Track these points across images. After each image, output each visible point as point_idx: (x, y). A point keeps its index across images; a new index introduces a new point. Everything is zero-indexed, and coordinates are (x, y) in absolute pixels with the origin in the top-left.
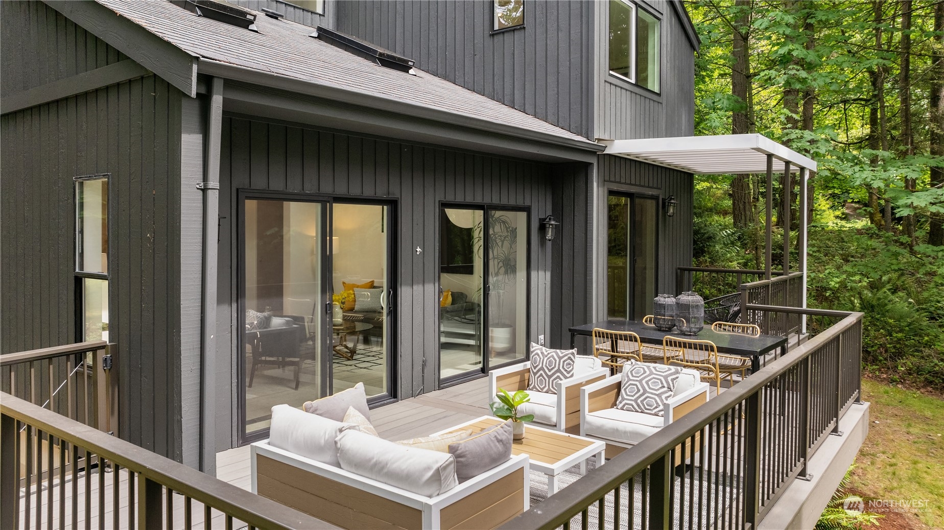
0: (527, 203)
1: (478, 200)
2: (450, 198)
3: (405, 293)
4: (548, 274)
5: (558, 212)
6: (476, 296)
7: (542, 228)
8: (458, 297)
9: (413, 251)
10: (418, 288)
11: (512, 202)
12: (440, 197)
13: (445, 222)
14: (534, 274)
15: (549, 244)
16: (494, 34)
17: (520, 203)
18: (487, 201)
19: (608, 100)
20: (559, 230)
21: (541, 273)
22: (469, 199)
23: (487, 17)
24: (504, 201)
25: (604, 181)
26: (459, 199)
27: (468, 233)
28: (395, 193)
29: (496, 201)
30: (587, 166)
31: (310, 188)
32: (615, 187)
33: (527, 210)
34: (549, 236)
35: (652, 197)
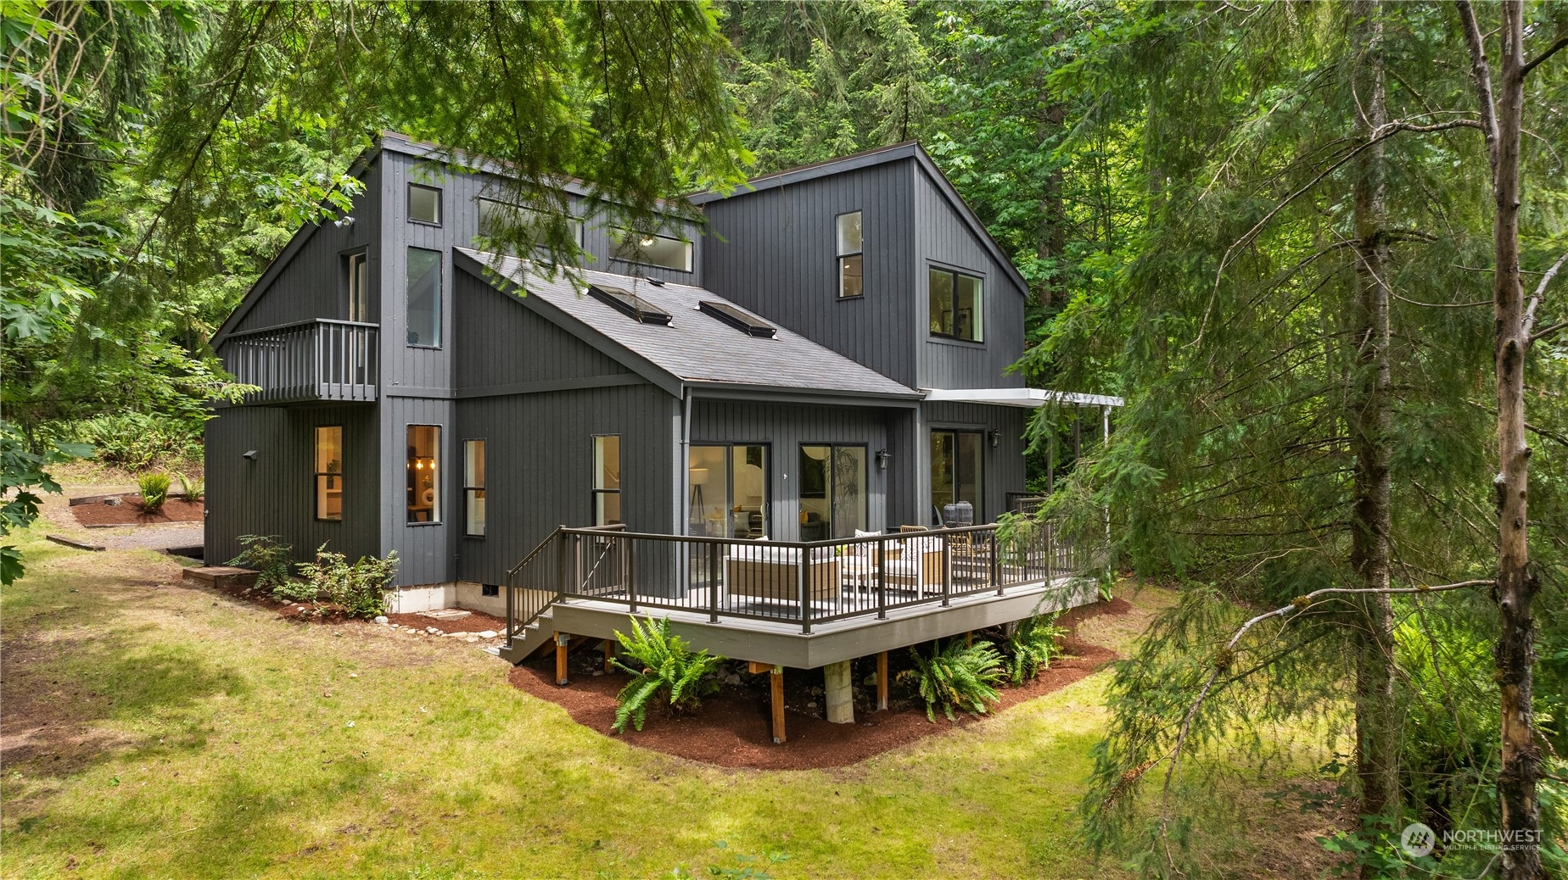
0: (865, 440)
1: (827, 440)
2: (806, 439)
3: (776, 505)
4: (884, 496)
5: (891, 447)
6: (826, 515)
7: (878, 459)
8: (813, 517)
9: (782, 477)
10: (785, 503)
11: (853, 440)
12: (799, 439)
13: (803, 455)
14: (871, 496)
15: (884, 473)
16: (840, 301)
17: (859, 440)
18: (833, 440)
19: (930, 357)
20: (891, 461)
21: (878, 495)
22: (820, 440)
23: (834, 286)
24: (846, 440)
25: (926, 421)
26: (813, 440)
27: (820, 463)
28: (770, 438)
29: (840, 440)
30: (912, 411)
31: (721, 437)
32: (937, 426)
33: (866, 445)
34: (884, 465)
35: (977, 431)
